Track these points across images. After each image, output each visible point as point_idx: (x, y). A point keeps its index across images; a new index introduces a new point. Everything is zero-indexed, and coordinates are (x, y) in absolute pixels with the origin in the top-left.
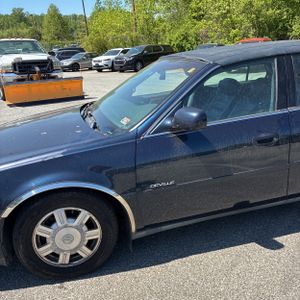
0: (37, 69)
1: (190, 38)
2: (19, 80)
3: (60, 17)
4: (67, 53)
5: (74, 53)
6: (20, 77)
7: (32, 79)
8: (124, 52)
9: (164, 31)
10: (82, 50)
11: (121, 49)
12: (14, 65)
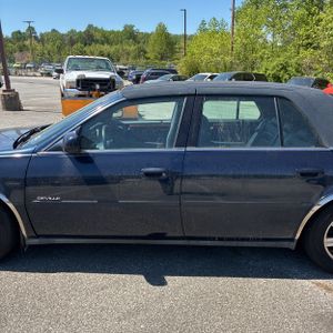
0: (98, 87)
1: (290, 69)
2: (80, 96)
3: (167, 36)
4: (156, 74)
5: (162, 74)
6: (81, 93)
7: (91, 96)
8: (211, 77)
9: (262, 58)
10: (174, 72)
11: (209, 74)
12: (78, 81)
